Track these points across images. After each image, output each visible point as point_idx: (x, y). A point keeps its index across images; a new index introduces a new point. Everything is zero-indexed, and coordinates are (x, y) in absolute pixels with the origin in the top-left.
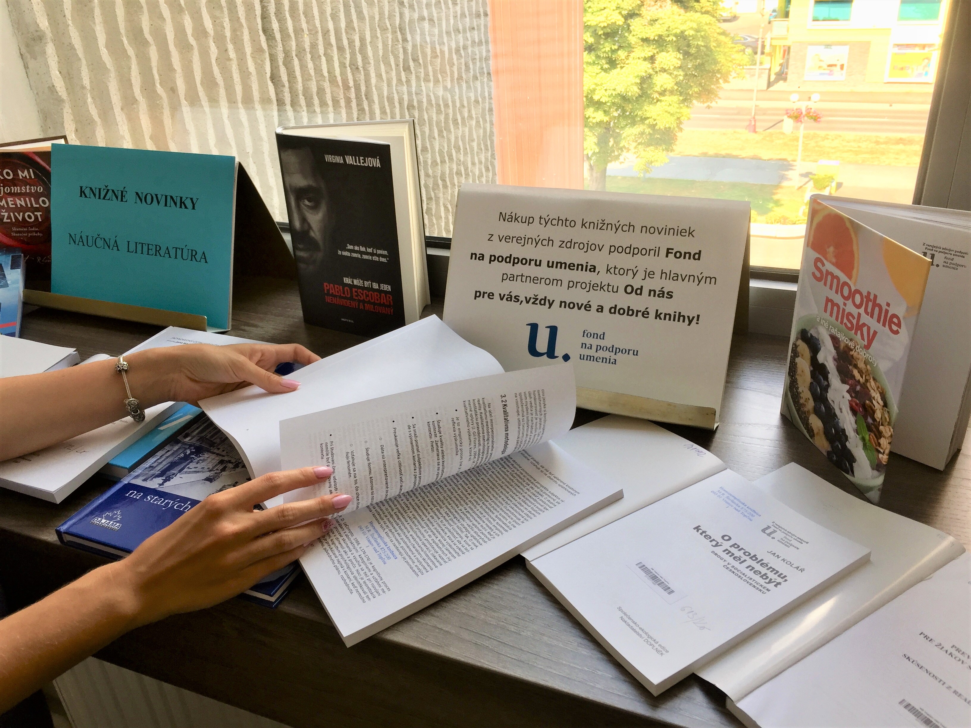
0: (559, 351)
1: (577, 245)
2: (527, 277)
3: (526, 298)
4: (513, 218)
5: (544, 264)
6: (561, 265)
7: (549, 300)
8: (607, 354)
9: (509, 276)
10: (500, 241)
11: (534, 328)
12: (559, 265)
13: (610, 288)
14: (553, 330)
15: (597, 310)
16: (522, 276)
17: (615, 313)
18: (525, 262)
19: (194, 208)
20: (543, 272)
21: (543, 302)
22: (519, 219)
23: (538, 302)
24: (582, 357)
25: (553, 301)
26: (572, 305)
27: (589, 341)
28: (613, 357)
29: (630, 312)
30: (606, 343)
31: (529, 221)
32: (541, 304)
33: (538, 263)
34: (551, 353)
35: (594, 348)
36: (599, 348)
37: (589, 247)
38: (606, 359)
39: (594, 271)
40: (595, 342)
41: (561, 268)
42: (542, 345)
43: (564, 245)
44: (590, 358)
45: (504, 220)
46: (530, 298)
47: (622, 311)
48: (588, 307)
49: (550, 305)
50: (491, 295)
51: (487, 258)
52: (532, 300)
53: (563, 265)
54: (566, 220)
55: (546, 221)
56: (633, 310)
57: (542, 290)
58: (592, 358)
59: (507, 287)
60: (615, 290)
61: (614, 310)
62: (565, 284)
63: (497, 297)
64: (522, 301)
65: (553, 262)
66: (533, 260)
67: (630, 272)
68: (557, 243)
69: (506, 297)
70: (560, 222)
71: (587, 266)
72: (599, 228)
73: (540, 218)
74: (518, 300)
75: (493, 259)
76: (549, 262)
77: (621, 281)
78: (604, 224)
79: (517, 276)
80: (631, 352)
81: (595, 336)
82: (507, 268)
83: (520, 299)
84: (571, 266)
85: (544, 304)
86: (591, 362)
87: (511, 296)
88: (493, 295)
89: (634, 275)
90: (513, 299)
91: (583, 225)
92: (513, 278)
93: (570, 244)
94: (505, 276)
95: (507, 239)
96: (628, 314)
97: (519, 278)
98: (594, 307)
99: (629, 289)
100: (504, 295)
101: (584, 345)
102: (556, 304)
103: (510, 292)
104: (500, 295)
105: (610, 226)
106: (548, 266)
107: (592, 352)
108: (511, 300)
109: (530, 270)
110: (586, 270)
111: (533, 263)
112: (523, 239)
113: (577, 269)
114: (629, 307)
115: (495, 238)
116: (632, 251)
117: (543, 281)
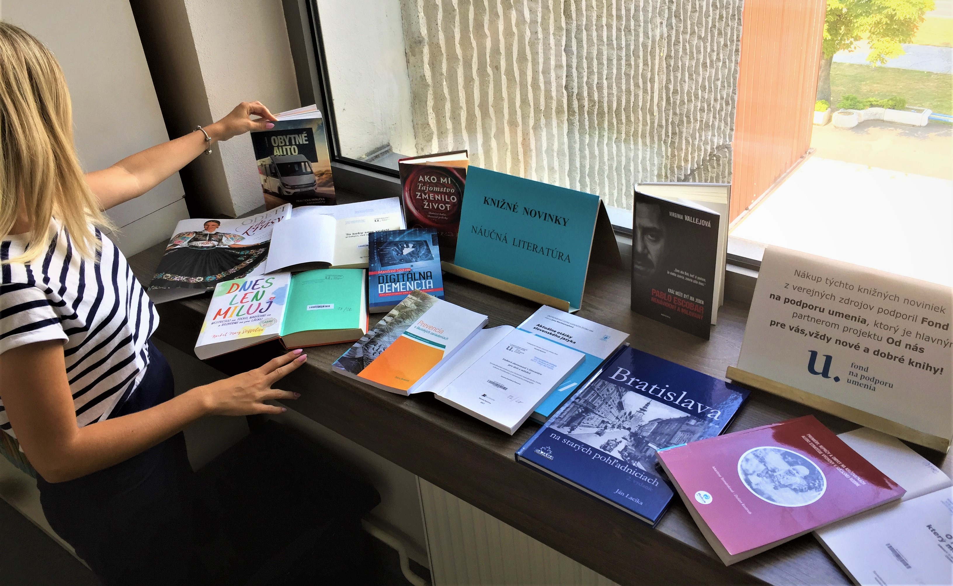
0: (832, 373)
1: (853, 303)
2: (812, 318)
3: (810, 332)
4: (805, 276)
5: (826, 312)
6: (839, 314)
7: (827, 337)
8: (869, 383)
9: (798, 315)
10: (794, 289)
11: (814, 354)
12: (838, 314)
13: (876, 337)
14: (829, 359)
15: (864, 351)
16: (808, 316)
17: (877, 355)
18: (811, 307)
19: (565, 225)
20: (826, 316)
21: (822, 337)
22: (810, 277)
23: (819, 337)
24: (848, 381)
25: (831, 338)
26: (845, 344)
27: (855, 371)
28: (873, 385)
29: (889, 356)
30: (870, 374)
31: (818, 280)
32: (821, 339)
33: (822, 310)
34: (825, 373)
35: (859, 376)
36: (862, 377)
37: (861, 306)
38: (868, 386)
39: (865, 323)
40: (860, 373)
41: (839, 316)
42: (819, 366)
43: (843, 301)
44: (855, 383)
45: (799, 276)
46: (813, 333)
47: (883, 355)
48: (857, 347)
49: (828, 341)
50: (783, 326)
51: (782, 300)
52: (814, 335)
53: (841, 315)
54: (847, 284)
55: (831, 282)
56: (892, 356)
57: (823, 330)
58: (857, 383)
59: (795, 322)
60: (880, 339)
61: (877, 353)
62: (841, 328)
63: (787, 327)
64: (806, 334)
65: (833, 311)
66: (818, 307)
67: (893, 329)
68: (838, 299)
69: (794, 329)
70: (842, 285)
71: (859, 319)
72: (871, 294)
73: (827, 279)
74: (804, 333)
75: (787, 301)
76: (830, 311)
77: (885, 334)
78: (876, 292)
79: (805, 316)
80: (888, 385)
81: (860, 368)
82: (799, 310)
83: (806, 332)
84: (847, 317)
85: (824, 339)
86: (856, 386)
87: (799, 329)
88: (785, 326)
89: (895, 332)
90: (800, 331)
91: (859, 290)
92: (801, 317)
93: (848, 301)
94: (795, 315)
95: (800, 289)
96: (888, 358)
97: (806, 318)
98: (862, 348)
99: (891, 341)
100: (793, 327)
101: (851, 373)
102: (833, 341)
103: (798, 326)
104: (790, 326)
105: (880, 294)
106: (829, 313)
107: (857, 379)
108: (798, 332)
109: (815, 314)
110: (858, 321)
111: (818, 309)
112: (812, 292)
113: (852, 320)
114: (889, 353)
115: (790, 287)
116: (895, 314)
117: (824, 323)
